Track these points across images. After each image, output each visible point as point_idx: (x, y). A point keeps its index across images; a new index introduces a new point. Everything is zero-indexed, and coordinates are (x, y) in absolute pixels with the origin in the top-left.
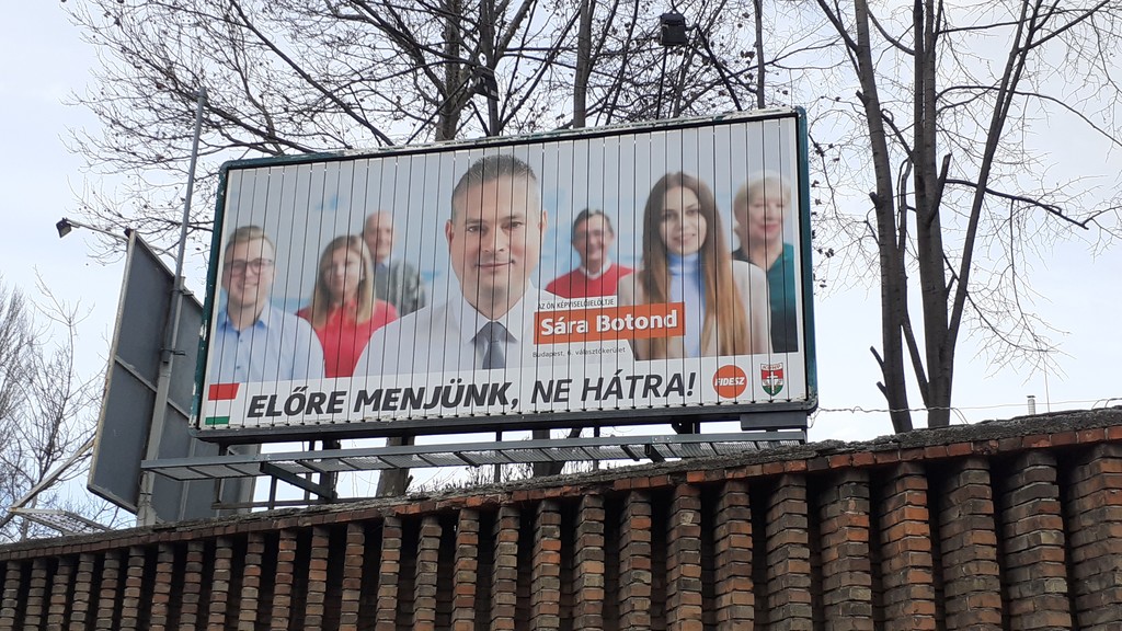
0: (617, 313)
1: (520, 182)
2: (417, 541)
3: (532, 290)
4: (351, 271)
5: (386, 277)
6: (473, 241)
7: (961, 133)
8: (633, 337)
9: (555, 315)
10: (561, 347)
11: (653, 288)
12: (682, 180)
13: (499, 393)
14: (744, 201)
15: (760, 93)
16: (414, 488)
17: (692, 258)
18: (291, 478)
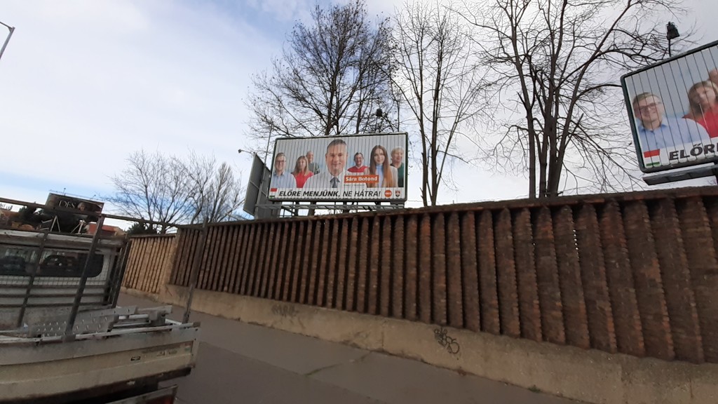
0: (363, 177)
1: (343, 145)
2: (316, 226)
3: (344, 170)
4: (304, 164)
5: (311, 166)
6: (331, 158)
7: (442, 141)
8: (367, 182)
9: (349, 176)
10: (350, 184)
11: (372, 171)
12: (380, 147)
13: (335, 194)
14: (393, 153)
15: (398, 129)
16: (316, 214)
17: (381, 165)
18: (288, 210)
